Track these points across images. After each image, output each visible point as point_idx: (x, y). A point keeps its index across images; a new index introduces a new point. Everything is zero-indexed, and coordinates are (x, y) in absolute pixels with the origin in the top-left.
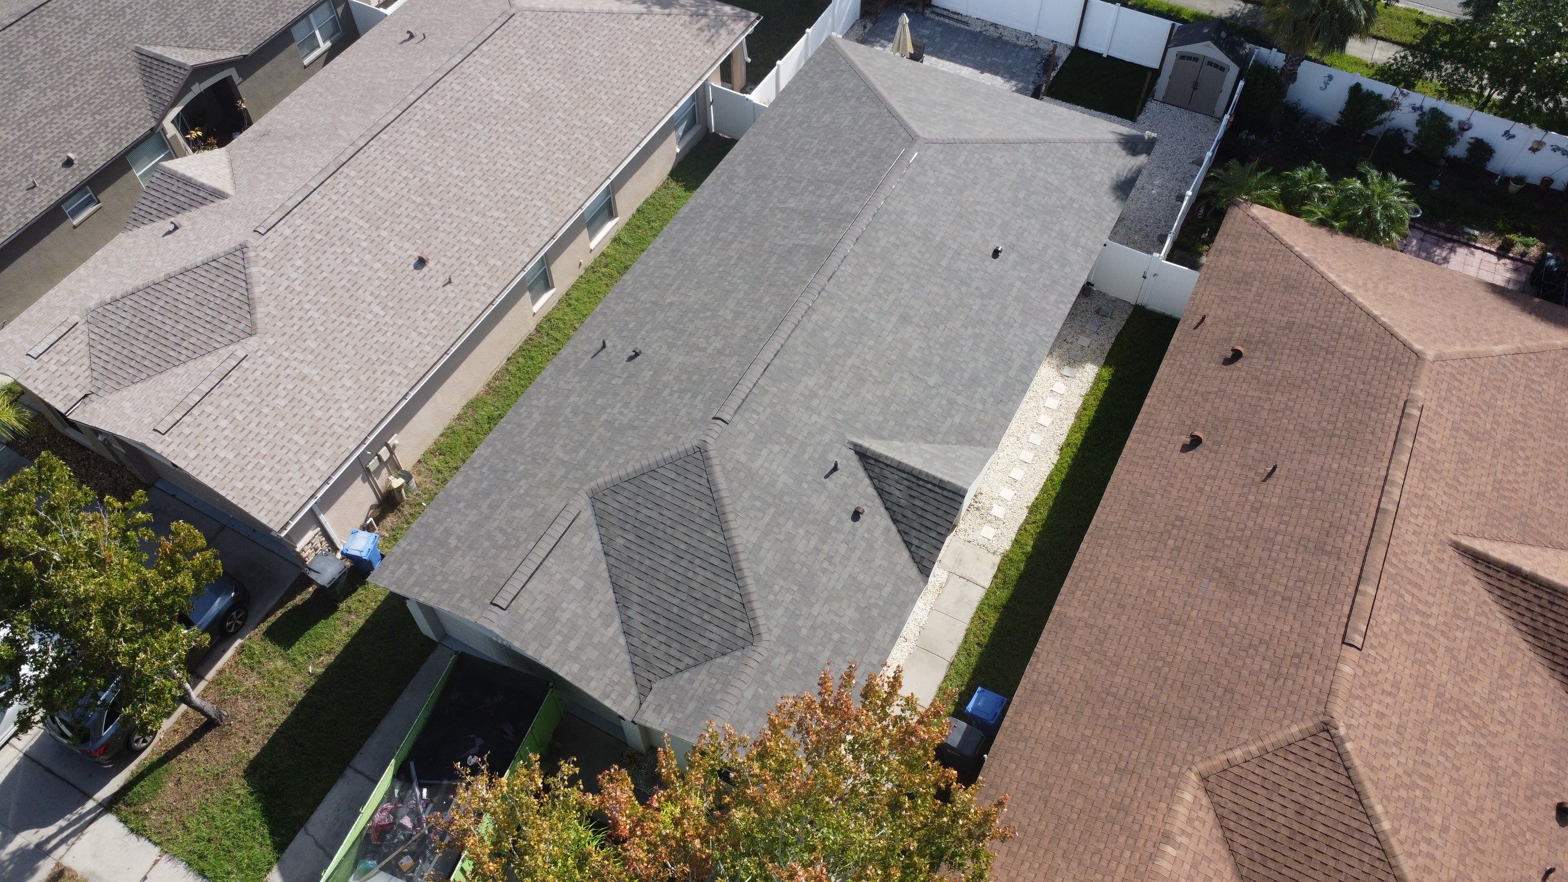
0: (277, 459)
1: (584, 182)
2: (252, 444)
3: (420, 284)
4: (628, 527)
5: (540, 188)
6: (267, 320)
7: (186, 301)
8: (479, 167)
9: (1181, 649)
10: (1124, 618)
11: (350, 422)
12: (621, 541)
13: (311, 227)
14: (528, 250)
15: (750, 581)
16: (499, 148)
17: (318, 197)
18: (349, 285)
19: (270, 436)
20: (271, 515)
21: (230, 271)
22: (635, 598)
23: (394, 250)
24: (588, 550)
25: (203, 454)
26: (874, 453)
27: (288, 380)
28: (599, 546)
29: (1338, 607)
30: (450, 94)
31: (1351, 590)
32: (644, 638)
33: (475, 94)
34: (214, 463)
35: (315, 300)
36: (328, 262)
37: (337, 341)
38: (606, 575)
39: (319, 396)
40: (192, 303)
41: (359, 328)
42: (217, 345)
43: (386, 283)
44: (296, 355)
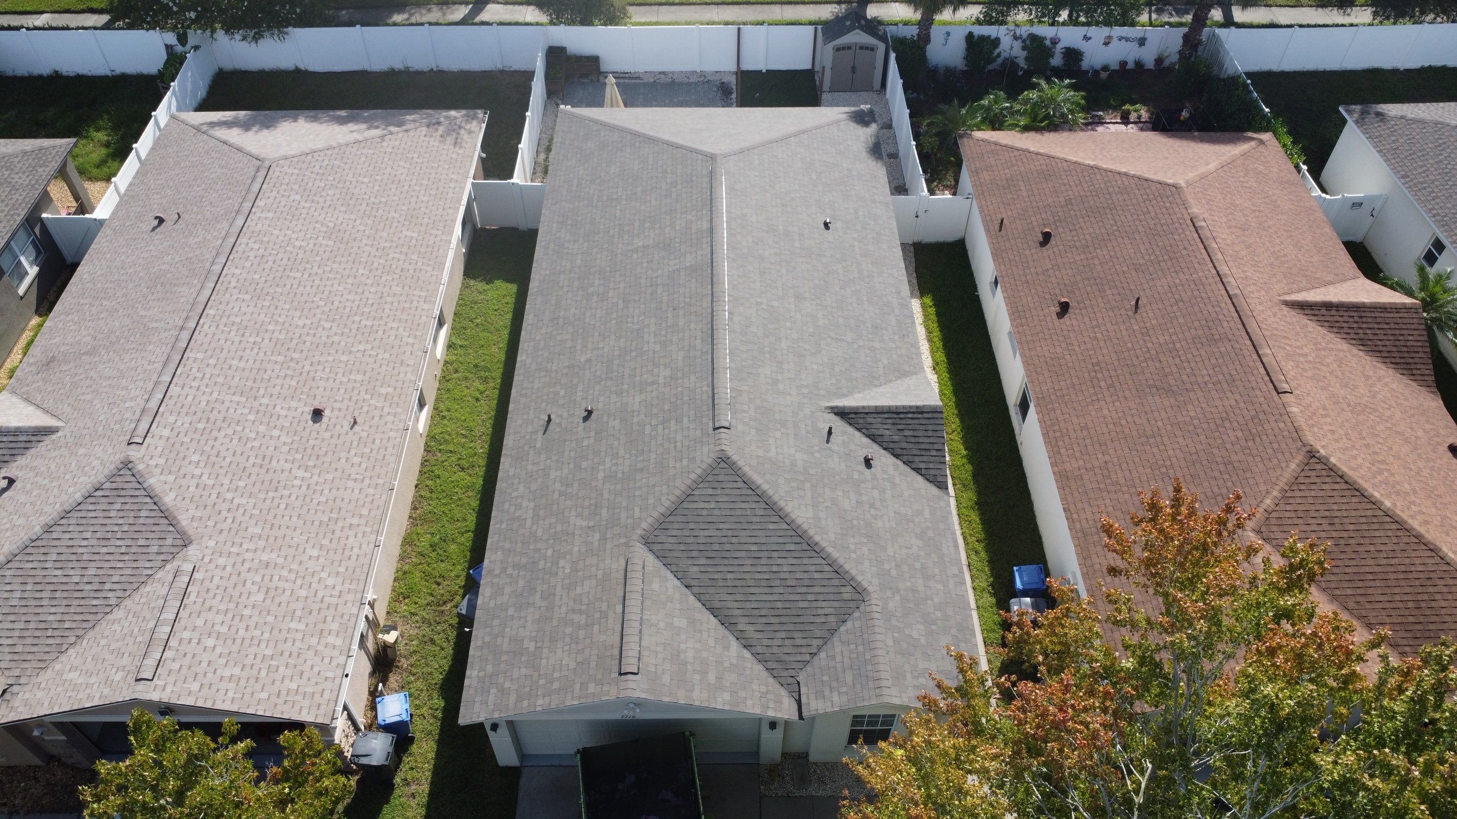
0: (287, 654)
1: (423, 294)
2: (254, 649)
3: (327, 435)
4: (694, 554)
5: (387, 311)
6: (195, 525)
7: (85, 543)
8: (319, 311)
9: (1171, 452)
10: (1112, 452)
11: (338, 588)
12: (696, 569)
13: (188, 419)
14: (409, 369)
15: (830, 549)
16: (328, 288)
17: (178, 389)
18: (259, 461)
19: (266, 635)
20: (314, 711)
21: (123, 493)
22: (737, 612)
23: (283, 413)
24: (671, 590)
25: (206, 681)
26: (851, 408)
27: (252, 574)
28: (678, 583)
29: (1255, 372)
30: (252, 254)
31: (1255, 356)
32: (765, 642)
33: (277, 247)
34: (223, 686)
35: (233, 486)
36: (225, 447)
37: (279, 517)
38: (699, 605)
39: (293, 576)
40: (94, 542)
41: (293, 497)
42: (149, 572)
43: (295, 446)
44: (245, 546)
